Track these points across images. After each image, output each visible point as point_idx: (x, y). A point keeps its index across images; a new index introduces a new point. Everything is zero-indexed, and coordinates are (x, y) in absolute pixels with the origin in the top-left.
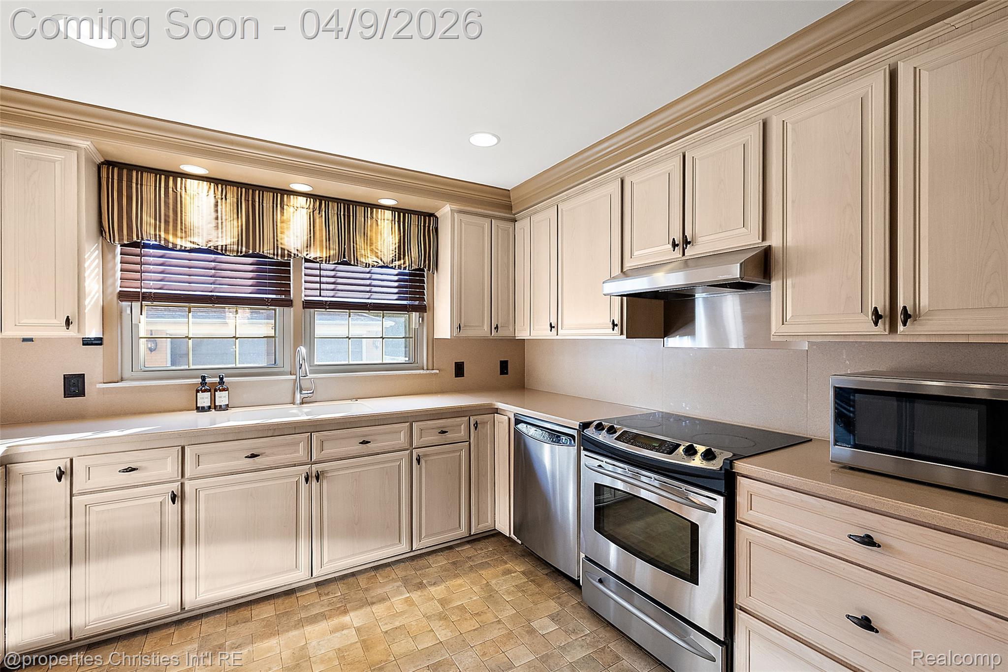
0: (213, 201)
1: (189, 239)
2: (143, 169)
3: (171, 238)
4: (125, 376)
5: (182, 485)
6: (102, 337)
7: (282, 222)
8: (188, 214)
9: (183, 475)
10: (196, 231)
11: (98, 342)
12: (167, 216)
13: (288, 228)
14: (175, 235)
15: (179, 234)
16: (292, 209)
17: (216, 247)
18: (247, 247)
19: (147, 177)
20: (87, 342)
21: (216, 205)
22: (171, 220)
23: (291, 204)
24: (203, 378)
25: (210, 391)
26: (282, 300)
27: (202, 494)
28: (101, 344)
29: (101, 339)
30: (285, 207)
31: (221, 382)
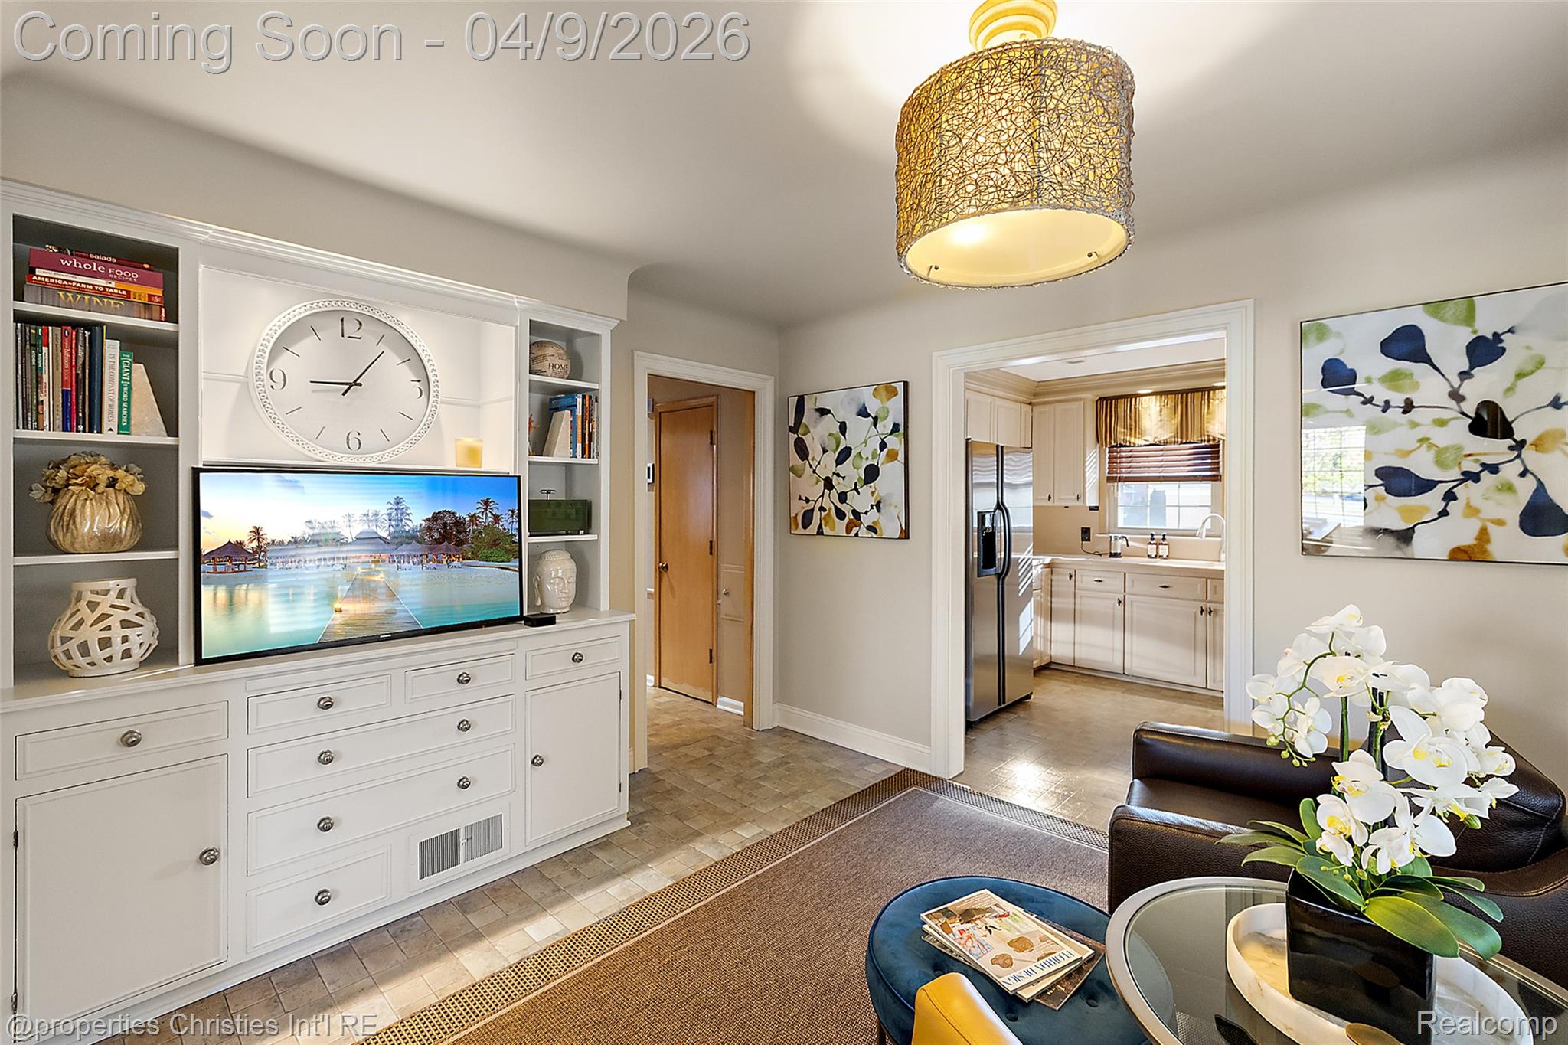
0: (1159, 409)
1: (1144, 438)
2: (1117, 398)
3: (1132, 440)
4: (1111, 531)
5: (1125, 596)
6: (1097, 505)
7: (1208, 413)
8: (1143, 421)
9: (1125, 591)
10: (1147, 432)
11: (1096, 508)
12: (1131, 425)
13: (1213, 418)
14: (1135, 437)
15: (1138, 436)
16: (1217, 401)
17: (1160, 442)
18: (1182, 438)
19: (1121, 402)
20: (1092, 509)
21: (1161, 411)
22: (1133, 428)
23: (1217, 397)
24: (1152, 535)
25: (1156, 544)
26: (1215, 476)
27: (1135, 604)
28: (1098, 510)
29: (1098, 507)
30: (1211, 401)
31: (1164, 539)
